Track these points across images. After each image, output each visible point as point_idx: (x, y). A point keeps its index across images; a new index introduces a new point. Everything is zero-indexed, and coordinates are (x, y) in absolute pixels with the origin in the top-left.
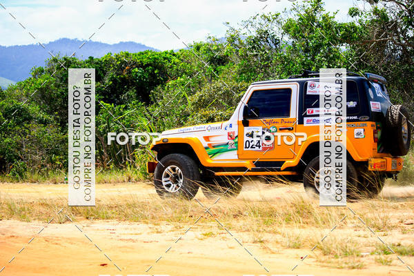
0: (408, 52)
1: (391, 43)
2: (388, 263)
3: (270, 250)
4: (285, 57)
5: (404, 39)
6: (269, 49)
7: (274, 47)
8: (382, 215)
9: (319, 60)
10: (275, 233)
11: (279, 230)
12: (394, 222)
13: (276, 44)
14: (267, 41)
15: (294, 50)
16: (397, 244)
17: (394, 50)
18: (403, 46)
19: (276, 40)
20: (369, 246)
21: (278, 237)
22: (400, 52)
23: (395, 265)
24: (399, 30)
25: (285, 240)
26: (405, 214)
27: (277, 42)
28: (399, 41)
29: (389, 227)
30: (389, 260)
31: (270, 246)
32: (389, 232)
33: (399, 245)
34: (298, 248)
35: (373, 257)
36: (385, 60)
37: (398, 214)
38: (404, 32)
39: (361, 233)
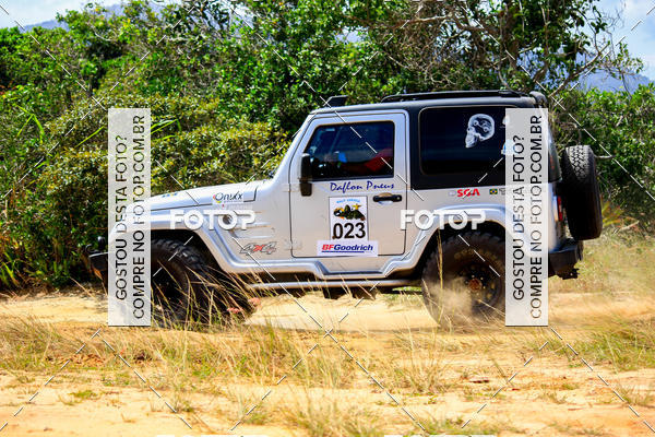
0: (481, 43)
1: (449, 25)
3: (207, 427)
4: (239, 49)
5: (475, 17)
6: (210, 31)
7: (217, 27)
8: (428, 363)
9: (305, 56)
10: (218, 393)
11: (224, 389)
12: (450, 376)
13: (221, 22)
14: (204, 16)
15: (254, 35)
16: (455, 420)
17: (455, 38)
18: (474, 32)
19: (222, 13)
20: (401, 423)
21: (222, 402)
25: (237, 409)
26: (472, 362)
27: (222, 18)
28: (466, 21)
29: (438, 388)
31: (206, 419)
32: (440, 397)
33: (460, 422)
34: (261, 423)
36: (437, 59)
37: (456, 362)
39: (384, 396)
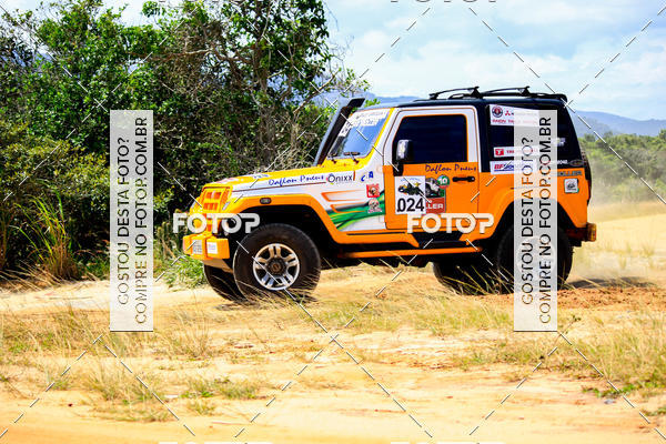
0: (238, 71)
1: (211, 56)
2: (208, 411)
3: (19, 393)
4: (41, 81)
5: (233, 50)
6: (16, 69)
7: (23, 65)
8: (199, 333)
9: (95, 86)
10: (27, 364)
11: (32, 360)
12: (219, 344)
13: (26, 60)
14: (13, 56)
15: (56, 68)
16: (222, 380)
17: (217, 68)
18: (231, 61)
19: (26, 52)
20: (179, 384)
21: (33, 372)
22: (226, 71)
23: (220, 415)
24: (224, 35)
25: (44, 377)
26: (237, 331)
27: (27, 56)
28: (225, 53)
29: (210, 354)
30: (209, 406)
31: (18, 386)
32: (210, 361)
33: (227, 381)
34: (65, 389)
35: (185, 401)
36: (202, 85)
37: (223, 331)
38: (232, 38)
39: (166, 362)
